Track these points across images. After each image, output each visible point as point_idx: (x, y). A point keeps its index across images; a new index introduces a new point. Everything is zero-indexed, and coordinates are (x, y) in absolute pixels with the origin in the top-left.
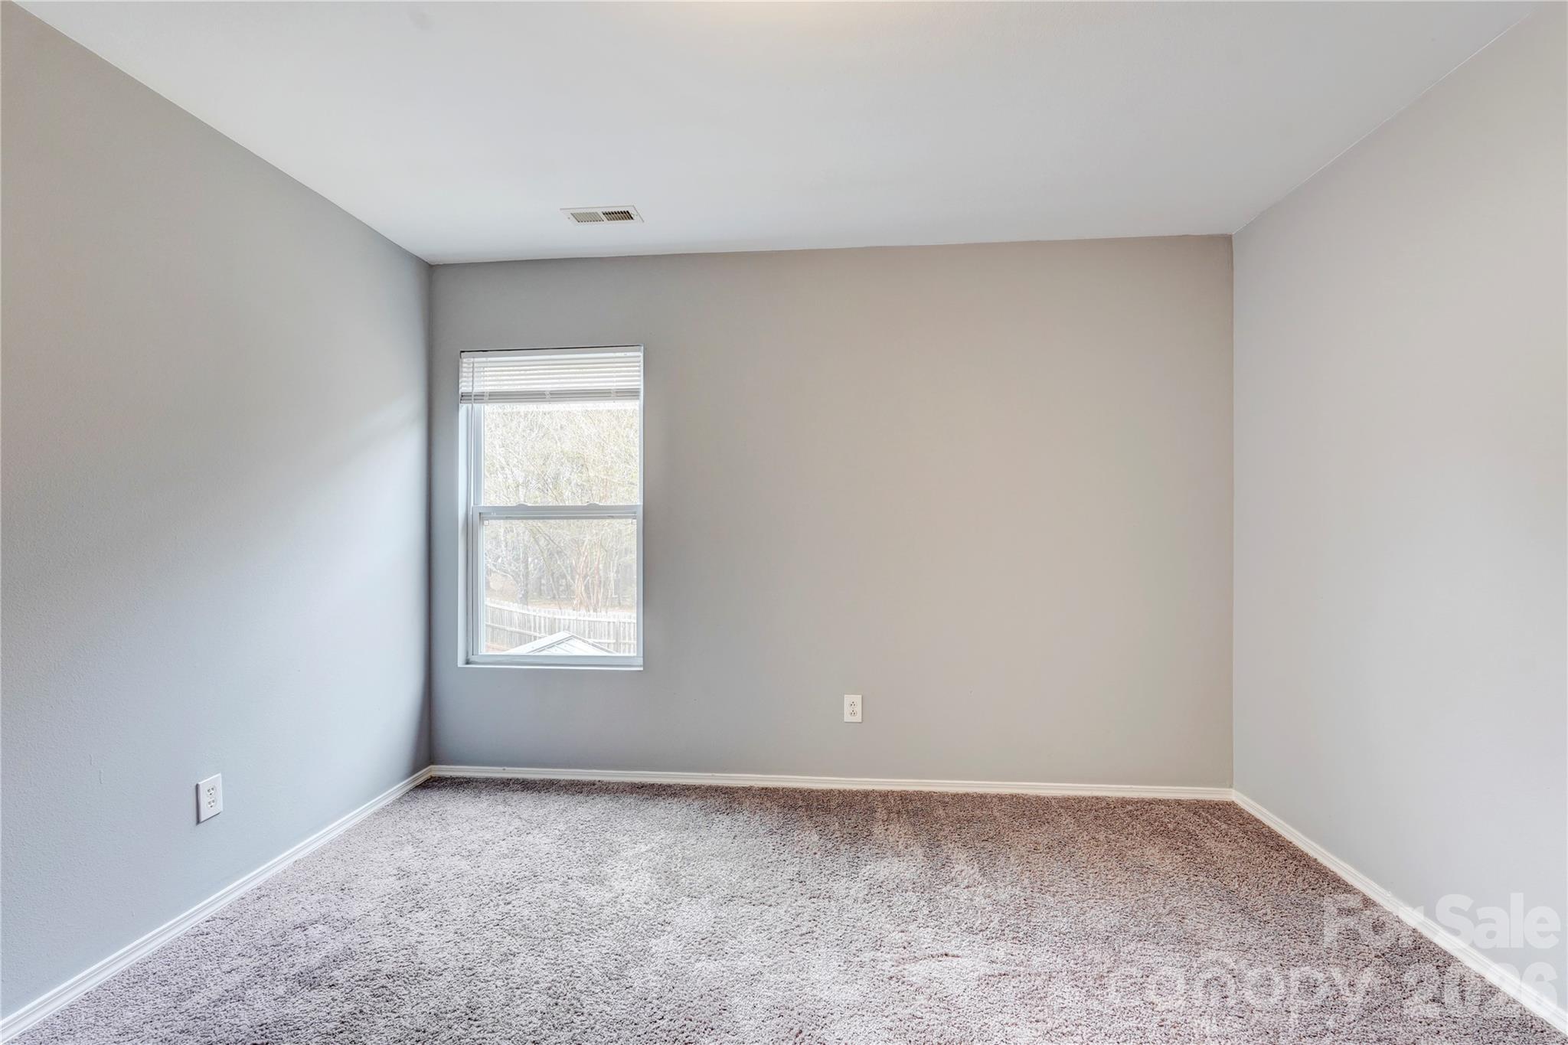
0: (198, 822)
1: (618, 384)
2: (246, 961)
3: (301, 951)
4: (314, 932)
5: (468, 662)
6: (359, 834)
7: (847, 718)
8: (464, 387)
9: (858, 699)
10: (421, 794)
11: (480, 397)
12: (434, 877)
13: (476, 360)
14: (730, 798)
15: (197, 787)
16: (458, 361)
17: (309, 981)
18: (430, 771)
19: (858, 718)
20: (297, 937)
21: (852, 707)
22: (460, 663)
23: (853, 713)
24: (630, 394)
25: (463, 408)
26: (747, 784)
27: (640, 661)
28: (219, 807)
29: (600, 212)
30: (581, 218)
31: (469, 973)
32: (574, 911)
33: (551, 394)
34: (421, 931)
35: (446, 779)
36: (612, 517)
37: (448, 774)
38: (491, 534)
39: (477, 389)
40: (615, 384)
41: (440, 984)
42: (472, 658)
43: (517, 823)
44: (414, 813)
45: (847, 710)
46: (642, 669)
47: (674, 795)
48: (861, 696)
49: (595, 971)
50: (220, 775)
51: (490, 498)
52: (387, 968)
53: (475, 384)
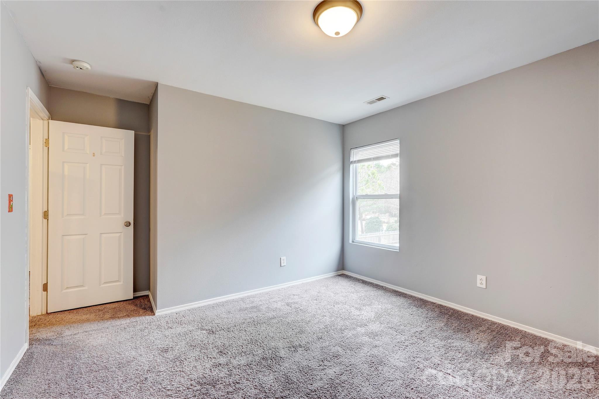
0: (281, 266)
1: (392, 152)
2: (282, 297)
3: (291, 299)
4: (295, 297)
5: (353, 242)
6: (317, 281)
7: (479, 285)
8: (351, 160)
9: (484, 278)
10: (337, 277)
11: (355, 162)
12: (324, 295)
13: (355, 151)
14: (423, 303)
15: (281, 258)
16: (350, 151)
17: (288, 304)
18: (343, 272)
19: (484, 286)
20: (292, 297)
21: (481, 281)
22: (350, 241)
23: (481, 284)
24: (395, 156)
25: (351, 166)
26: (434, 301)
27: (398, 249)
28: (285, 264)
29: (374, 100)
30: (371, 102)
31: (314, 315)
32: (347, 313)
33: (373, 158)
34: (313, 304)
35: (346, 275)
36: (393, 198)
37: (347, 274)
38: (360, 204)
39: (354, 160)
40: (391, 153)
41: (308, 315)
42: (354, 241)
43: (353, 290)
44: (332, 281)
45: (478, 282)
46: (398, 251)
47: (405, 297)
48: (485, 277)
49: (339, 327)
50: (285, 257)
51: (359, 193)
52: (301, 308)
53: (354, 158)
